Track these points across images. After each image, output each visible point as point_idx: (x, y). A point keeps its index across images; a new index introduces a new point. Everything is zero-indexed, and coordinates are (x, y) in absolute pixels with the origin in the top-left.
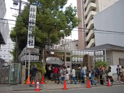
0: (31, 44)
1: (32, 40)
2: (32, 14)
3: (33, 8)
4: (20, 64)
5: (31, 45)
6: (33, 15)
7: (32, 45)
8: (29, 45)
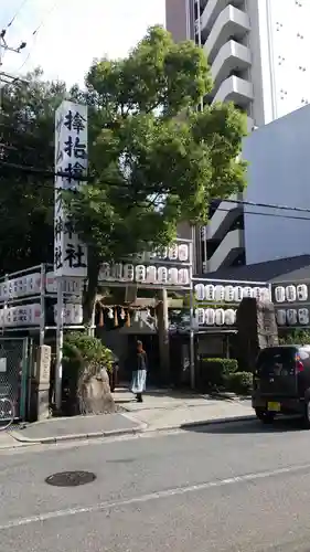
0: (75, 262)
1: (80, 248)
2: (74, 141)
3: (73, 115)
4: (29, 341)
5: (76, 266)
6: (77, 145)
7: (79, 265)
8: (71, 266)
